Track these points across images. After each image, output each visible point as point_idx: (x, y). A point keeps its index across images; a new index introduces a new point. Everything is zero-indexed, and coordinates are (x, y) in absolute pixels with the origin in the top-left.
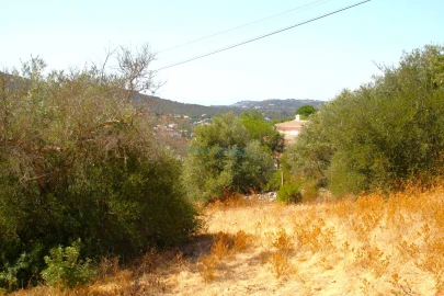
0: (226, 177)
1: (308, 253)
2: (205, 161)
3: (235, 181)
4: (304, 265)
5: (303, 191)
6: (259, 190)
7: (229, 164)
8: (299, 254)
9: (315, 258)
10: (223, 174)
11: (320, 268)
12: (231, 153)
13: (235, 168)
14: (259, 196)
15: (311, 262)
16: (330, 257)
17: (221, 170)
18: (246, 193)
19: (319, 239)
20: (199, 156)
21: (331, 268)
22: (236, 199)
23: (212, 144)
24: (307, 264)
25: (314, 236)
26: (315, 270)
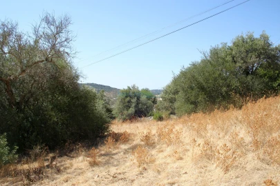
0: (132, 110)
1: (164, 145)
2: (124, 103)
3: (136, 112)
4: (161, 155)
5: (164, 116)
6: (145, 116)
7: (133, 105)
8: (158, 147)
9: (169, 150)
10: (131, 109)
11: (172, 158)
12: (134, 100)
13: (136, 106)
14: (146, 118)
15: (165, 154)
16: (180, 150)
17: (130, 107)
18: (140, 117)
19: (172, 136)
20: (121, 101)
21: (181, 159)
22: (136, 119)
23: (126, 97)
24: (162, 155)
25: (168, 134)
26: (169, 160)
